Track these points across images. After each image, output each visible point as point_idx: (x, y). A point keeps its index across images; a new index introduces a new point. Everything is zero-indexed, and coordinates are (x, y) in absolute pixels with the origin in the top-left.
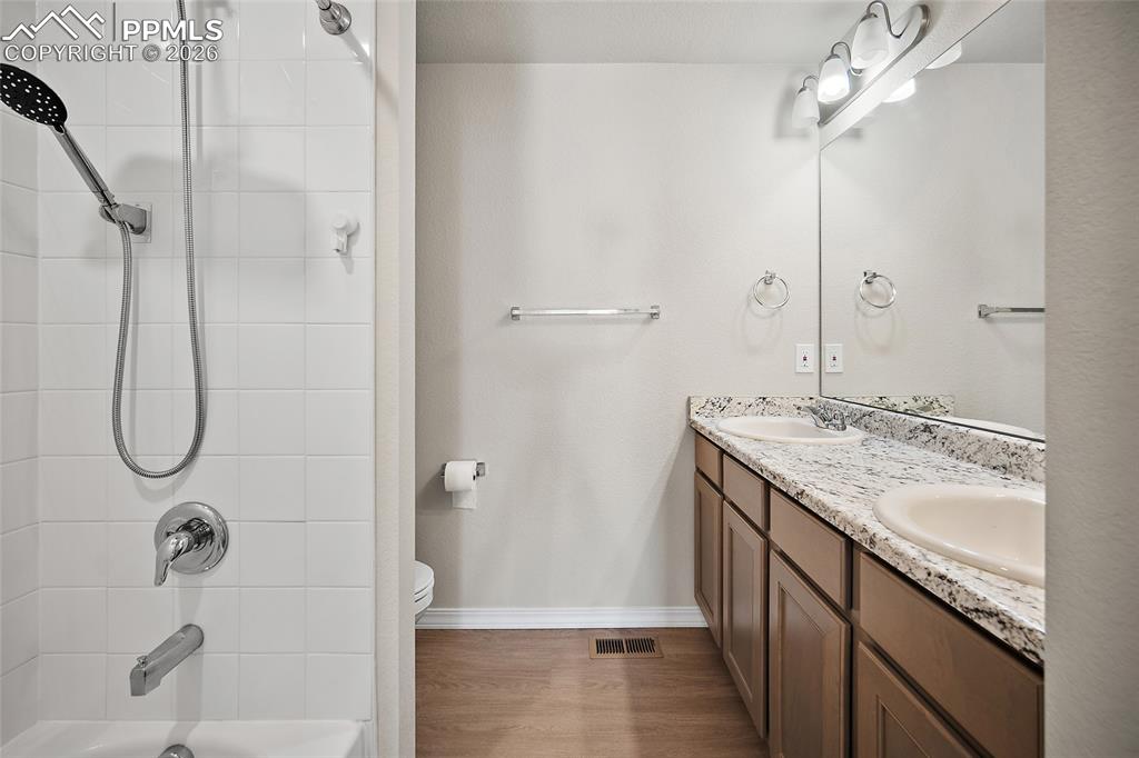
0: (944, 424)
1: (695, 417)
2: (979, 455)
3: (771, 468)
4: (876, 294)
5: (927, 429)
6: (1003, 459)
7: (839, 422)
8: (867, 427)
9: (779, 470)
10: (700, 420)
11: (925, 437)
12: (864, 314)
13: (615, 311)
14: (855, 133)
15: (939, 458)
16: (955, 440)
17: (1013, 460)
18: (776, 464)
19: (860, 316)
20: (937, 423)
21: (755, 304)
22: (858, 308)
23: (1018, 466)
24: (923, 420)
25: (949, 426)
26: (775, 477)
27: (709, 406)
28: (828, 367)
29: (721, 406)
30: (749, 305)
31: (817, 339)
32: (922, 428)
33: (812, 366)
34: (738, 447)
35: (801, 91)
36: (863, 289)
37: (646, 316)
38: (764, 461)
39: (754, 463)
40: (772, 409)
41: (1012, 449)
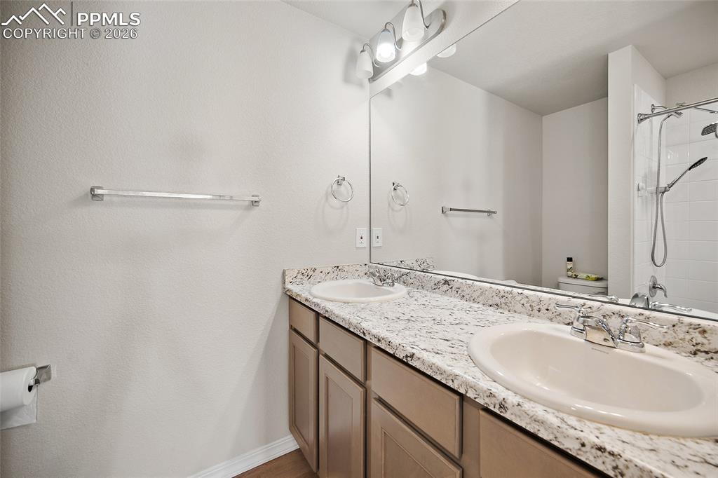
0: (456, 279)
1: (289, 286)
2: (481, 298)
3: (374, 332)
4: (398, 197)
5: (446, 282)
6: (497, 300)
7: (390, 281)
8: (404, 283)
9: (383, 333)
10: (295, 289)
11: (445, 287)
12: (393, 210)
13: (209, 197)
14: (388, 92)
15: (456, 301)
16: (465, 289)
17: (503, 300)
18: (374, 326)
19: (390, 211)
20: (453, 279)
21: (332, 200)
22: (389, 205)
23: (506, 304)
24: (444, 277)
25: (460, 280)
26: (379, 340)
27: (300, 276)
28: (374, 244)
29: (308, 275)
30: (327, 199)
31: (368, 225)
32: (443, 282)
33: (365, 243)
34: (337, 312)
35: (362, 51)
36: (393, 193)
37: (247, 203)
38: (365, 325)
39: (356, 327)
40: (343, 274)
41: (502, 293)
